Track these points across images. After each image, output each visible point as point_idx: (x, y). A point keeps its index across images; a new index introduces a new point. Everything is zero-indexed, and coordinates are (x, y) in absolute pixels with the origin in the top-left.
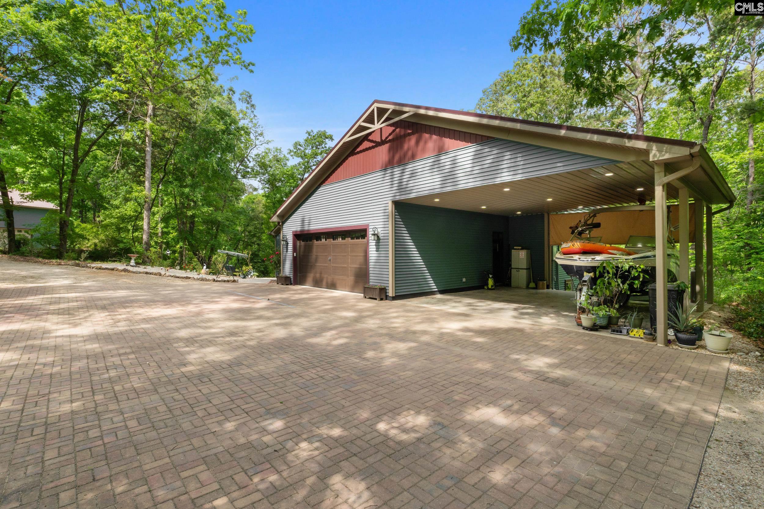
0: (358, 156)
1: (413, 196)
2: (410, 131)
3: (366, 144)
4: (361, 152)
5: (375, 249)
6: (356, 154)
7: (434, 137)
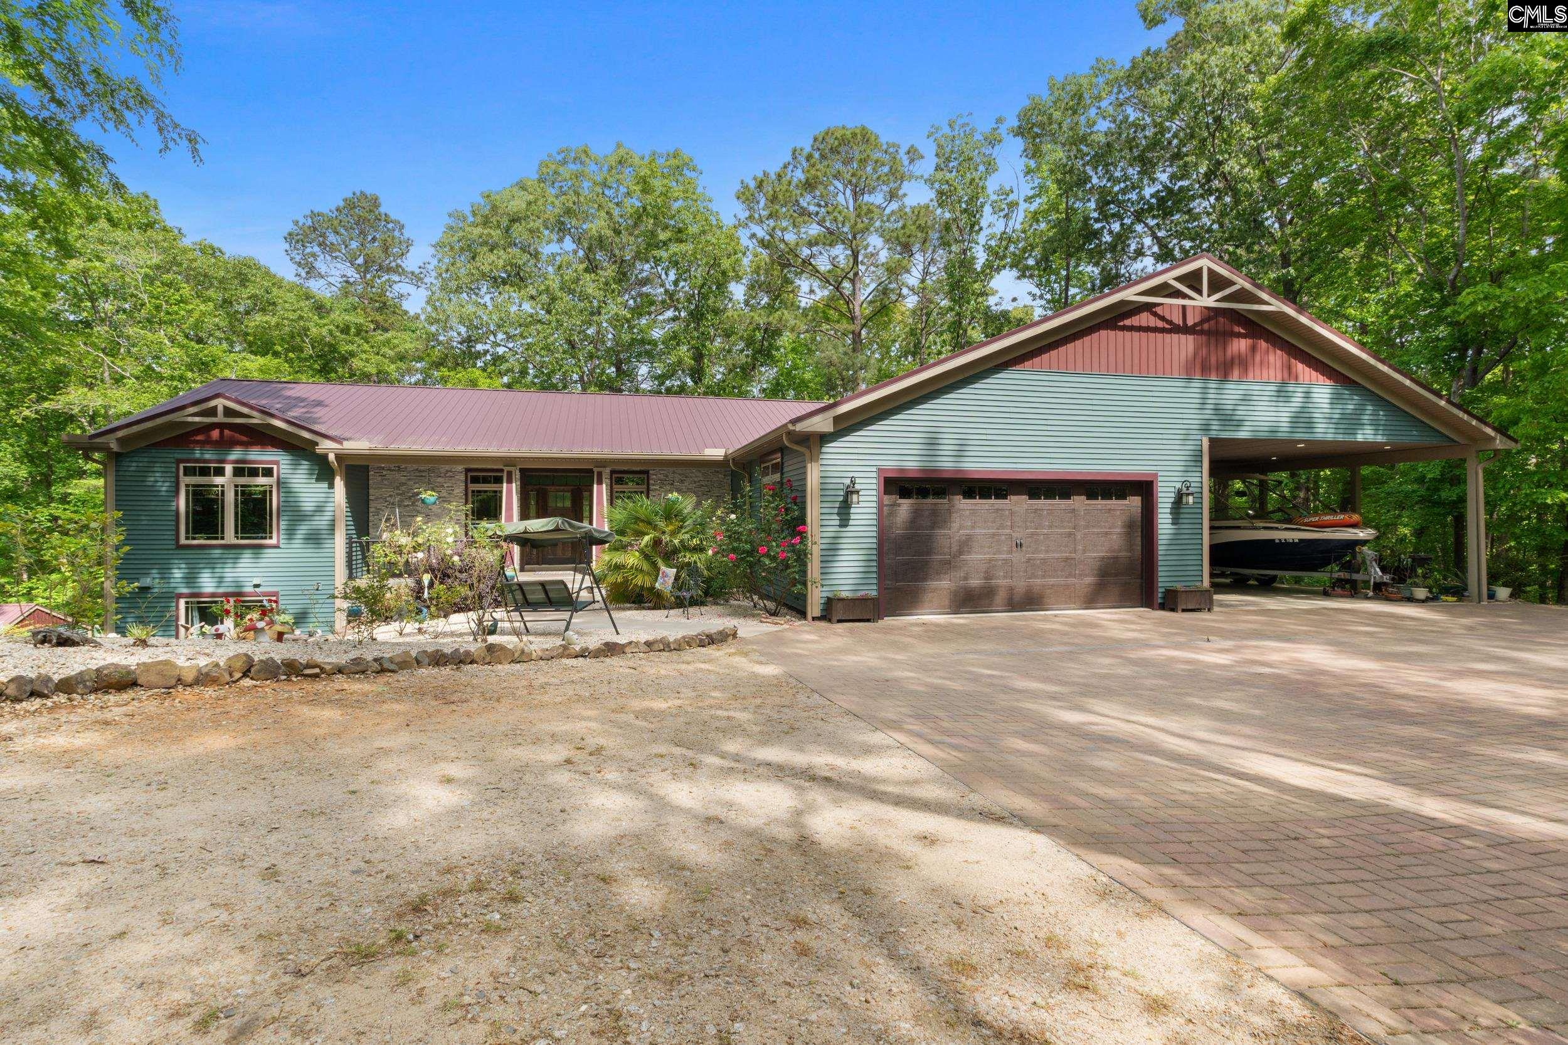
0: (1120, 333)
1: (1243, 434)
2: (1242, 331)
3: (1144, 319)
4: (1131, 328)
5: (1170, 521)
6: (1115, 327)
7: (1279, 352)
